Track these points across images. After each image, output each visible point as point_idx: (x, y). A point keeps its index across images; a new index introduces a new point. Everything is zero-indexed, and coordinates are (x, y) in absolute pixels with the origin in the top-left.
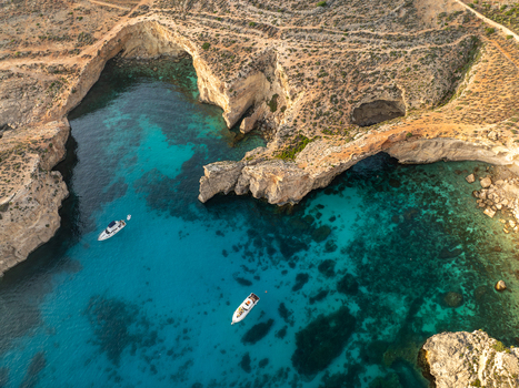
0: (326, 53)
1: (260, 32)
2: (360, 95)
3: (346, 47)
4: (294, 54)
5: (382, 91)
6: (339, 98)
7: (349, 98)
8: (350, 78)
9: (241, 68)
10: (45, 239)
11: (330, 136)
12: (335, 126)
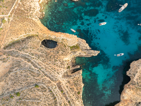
0: (50, 66)
1: (62, 86)
3: (43, 65)
4: (58, 72)
6: (56, 52)
7: (54, 51)
8: (50, 55)
9: (74, 77)
11: (65, 44)
12: (62, 46)
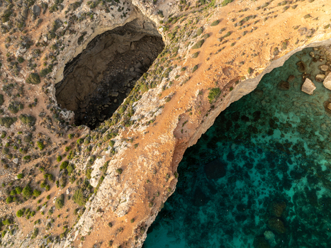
2: (47, 51)
5: (91, 15)
7: (26, 73)
11: (32, 203)
12: (31, 165)
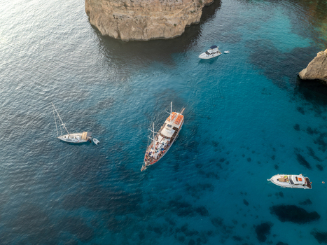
10: (167, 35)
